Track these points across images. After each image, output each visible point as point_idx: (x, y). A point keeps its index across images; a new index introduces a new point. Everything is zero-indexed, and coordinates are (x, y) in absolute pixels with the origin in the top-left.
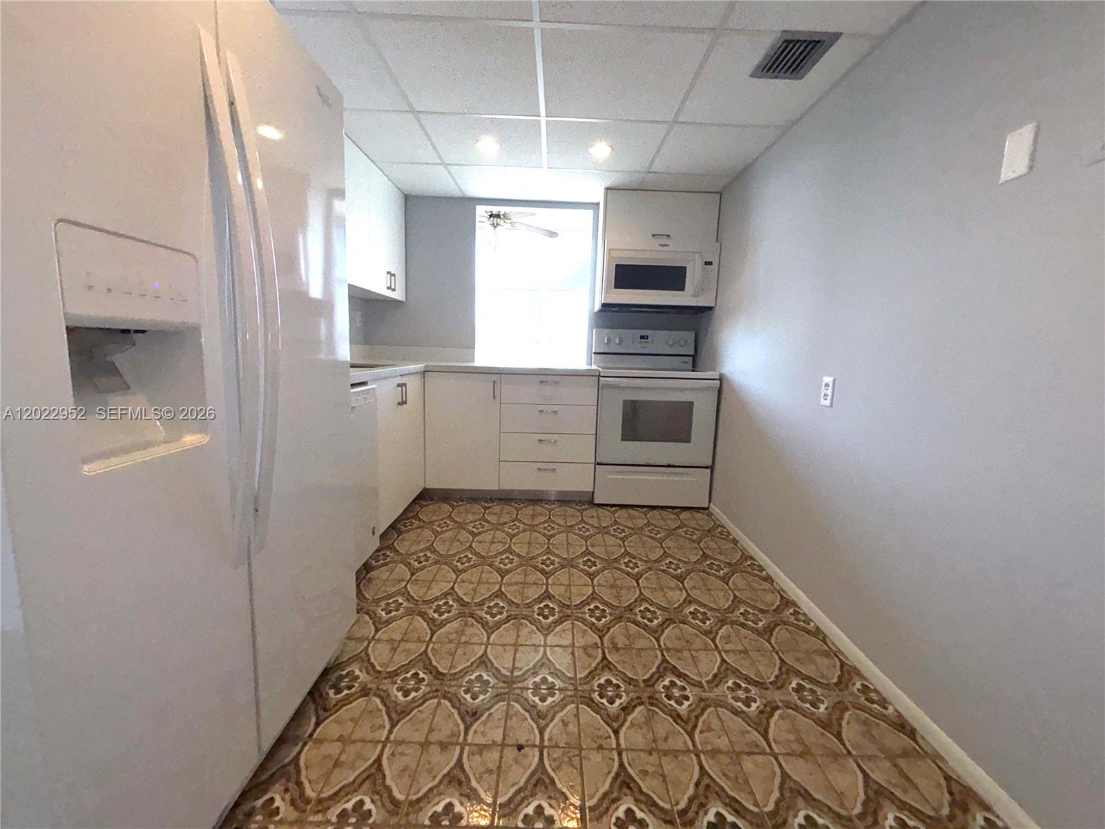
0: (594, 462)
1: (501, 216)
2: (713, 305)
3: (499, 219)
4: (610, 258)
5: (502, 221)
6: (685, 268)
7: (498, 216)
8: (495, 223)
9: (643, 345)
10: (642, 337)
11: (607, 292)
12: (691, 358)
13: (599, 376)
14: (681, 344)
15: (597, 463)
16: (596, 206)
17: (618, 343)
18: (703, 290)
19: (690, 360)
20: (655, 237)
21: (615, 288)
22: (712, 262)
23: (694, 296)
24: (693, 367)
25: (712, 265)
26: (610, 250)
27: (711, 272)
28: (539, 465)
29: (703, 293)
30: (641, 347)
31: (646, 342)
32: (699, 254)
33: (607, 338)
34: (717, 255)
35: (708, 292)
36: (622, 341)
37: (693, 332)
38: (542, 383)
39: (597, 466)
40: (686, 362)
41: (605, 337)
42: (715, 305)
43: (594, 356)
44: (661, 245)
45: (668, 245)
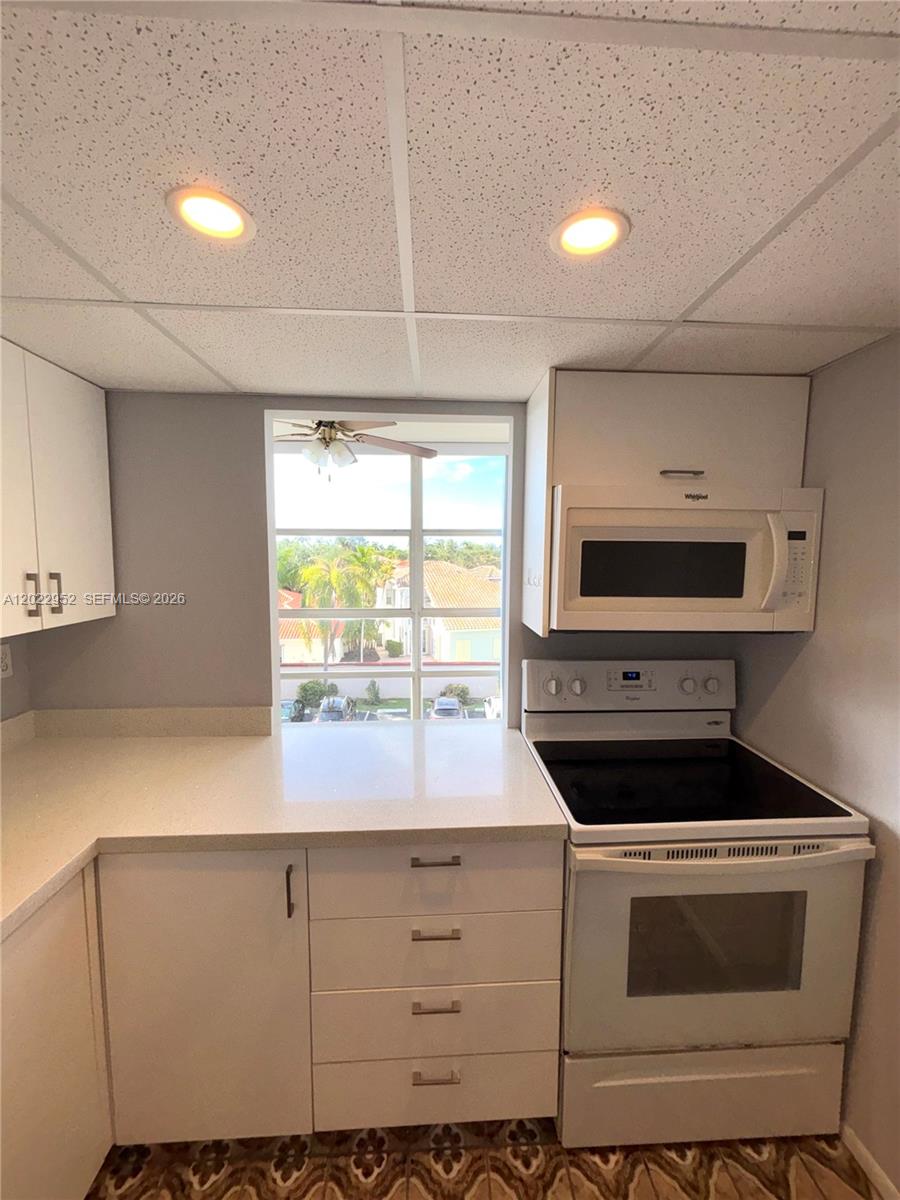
0: (558, 1048)
1: (337, 426)
2: (806, 627)
3: (333, 431)
4: (570, 529)
5: (339, 433)
6: (744, 545)
7: (331, 425)
8: (327, 436)
9: (632, 694)
10: (626, 676)
11: (564, 606)
12: (728, 714)
13: (567, 840)
14: (710, 688)
15: (566, 1053)
16: (519, 408)
17: (579, 692)
18: (785, 595)
19: (726, 717)
20: (669, 477)
21: (583, 595)
22: (804, 533)
23: (766, 610)
24: (733, 732)
25: (804, 538)
26: (569, 511)
27: (803, 554)
28: (416, 1066)
29: (786, 602)
30: (627, 698)
31: (636, 686)
32: (776, 515)
33: (554, 682)
34: (817, 516)
35: (797, 599)
36: (586, 687)
37: (732, 662)
38: (416, 863)
39: (567, 1060)
40: (717, 723)
41: (550, 680)
42: (812, 629)
43: (527, 717)
44: (687, 496)
45: (706, 497)
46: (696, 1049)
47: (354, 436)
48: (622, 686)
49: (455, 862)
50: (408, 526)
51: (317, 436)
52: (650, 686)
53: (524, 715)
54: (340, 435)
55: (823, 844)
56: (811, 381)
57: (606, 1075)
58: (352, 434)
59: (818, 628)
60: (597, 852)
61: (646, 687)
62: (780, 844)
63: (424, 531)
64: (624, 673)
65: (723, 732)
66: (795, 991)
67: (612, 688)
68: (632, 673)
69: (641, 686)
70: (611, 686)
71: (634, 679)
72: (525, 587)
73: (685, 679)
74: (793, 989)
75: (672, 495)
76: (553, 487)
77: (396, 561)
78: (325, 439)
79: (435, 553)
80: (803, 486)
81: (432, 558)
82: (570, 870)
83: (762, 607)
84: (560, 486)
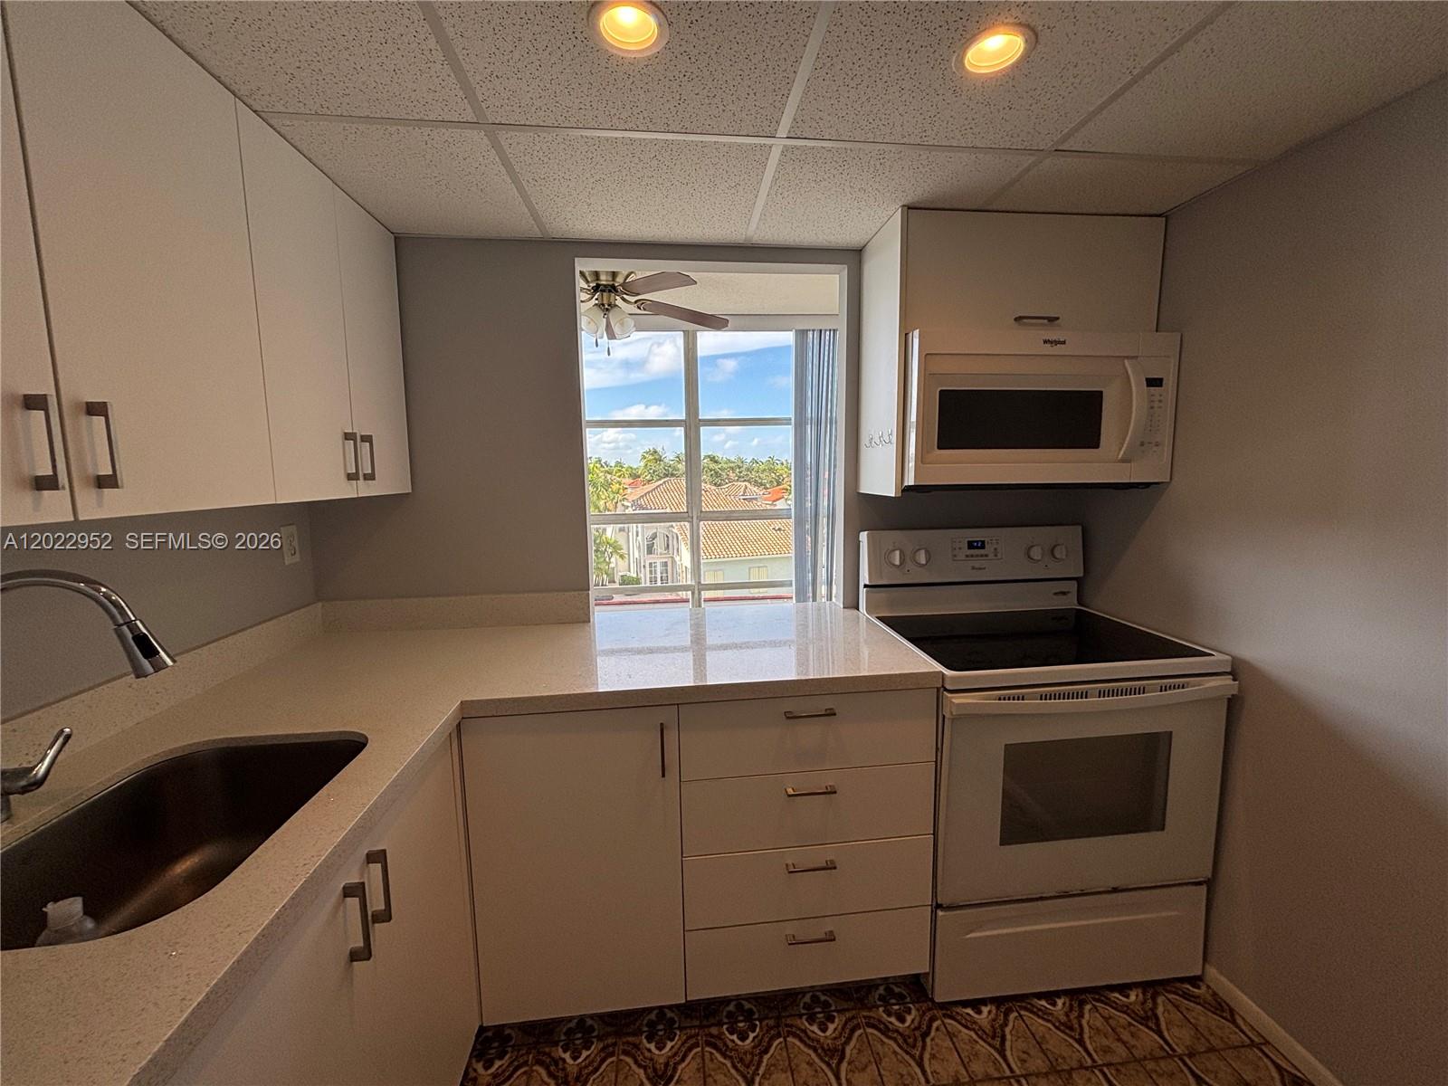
0: (930, 902)
2: (1163, 478)
4: (927, 377)
6: (1101, 393)
8: (606, 301)
9: (977, 564)
10: (971, 545)
11: (922, 459)
12: (1075, 584)
13: (941, 689)
14: (1058, 557)
15: (939, 906)
16: (853, 258)
17: (924, 562)
18: (1143, 445)
19: (1073, 586)
20: (1025, 324)
21: (939, 448)
22: (1161, 380)
23: (1123, 461)
24: (1080, 603)
25: (1161, 386)
26: (926, 357)
27: (1160, 401)
28: (790, 929)
29: (1143, 452)
30: (973, 568)
31: (982, 556)
32: (1134, 361)
33: (898, 553)
34: (1173, 362)
35: (1155, 449)
36: (930, 559)
37: (1079, 528)
38: (790, 716)
39: (940, 913)
40: (1064, 593)
41: (894, 550)
42: (1168, 480)
43: (867, 592)
44: (1045, 342)
45: (1064, 343)
46: (1066, 895)
47: (636, 302)
48: (967, 556)
49: (831, 713)
50: (683, 417)
51: (594, 301)
52: (996, 556)
53: (863, 592)
54: (619, 302)
55: (1188, 683)
56: (1166, 221)
57: (980, 927)
58: (633, 299)
59: (1175, 479)
60: (973, 697)
61: (991, 556)
62: (1148, 685)
63: (700, 420)
64: (969, 542)
65: (1070, 602)
66: (1159, 833)
67: (958, 558)
68: (977, 542)
69: (986, 556)
70: (955, 556)
71: (977, 548)
72: (863, 449)
73: (1032, 546)
74: (1158, 830)
75: (1030, 341)
76: (906, 334)
77: (628, 480)
78: (603, 305)
79: (675, 469)
80: (1157, 331)
81: (673, 475)
82: (944, 716)
83: (1120, 456)
84: (916, 333)
